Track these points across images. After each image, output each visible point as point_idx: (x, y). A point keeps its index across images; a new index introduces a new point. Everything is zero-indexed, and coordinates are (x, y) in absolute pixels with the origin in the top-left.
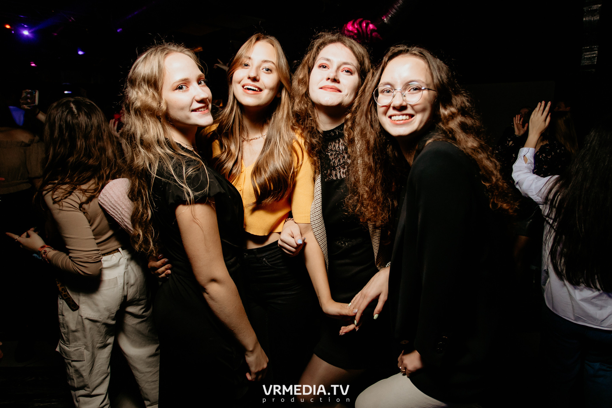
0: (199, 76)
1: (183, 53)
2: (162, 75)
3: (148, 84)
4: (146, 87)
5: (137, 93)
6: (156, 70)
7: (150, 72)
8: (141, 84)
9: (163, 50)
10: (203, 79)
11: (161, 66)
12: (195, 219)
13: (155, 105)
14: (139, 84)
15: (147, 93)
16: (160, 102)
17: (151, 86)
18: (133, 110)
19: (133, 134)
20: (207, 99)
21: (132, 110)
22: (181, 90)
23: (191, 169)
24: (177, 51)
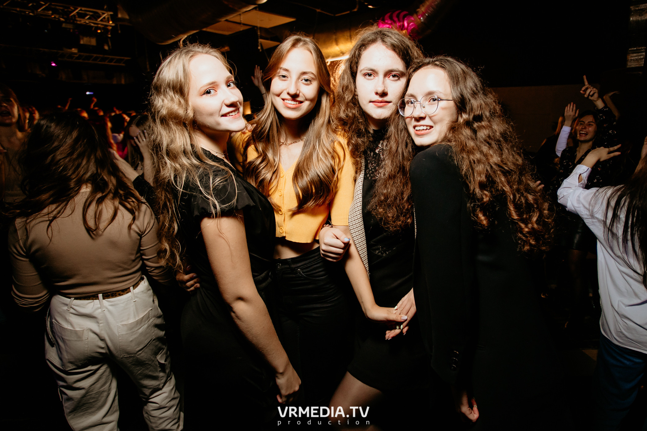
0: (227, 78)
1: (210, 54)
2: (188, 81)
3: (173, 91)
4: (171, 93)
5: (163, 101)
6: (181, 74)
7: (175, 77)
8: (167, 91)
9: (187, 52)
10: (232, 81)
11: (186, 70)
12: (221, 233)
13: (181, 112)
14: (164, 91)
15: (172, 99)
16: (186, 109)
17: (177, 92)
18: (159, 119)
19: (159, 144)
20: (238, 103)
21: (157, 118)
22: (209, 95)
23: (218, 180)
24: (202, 52)
